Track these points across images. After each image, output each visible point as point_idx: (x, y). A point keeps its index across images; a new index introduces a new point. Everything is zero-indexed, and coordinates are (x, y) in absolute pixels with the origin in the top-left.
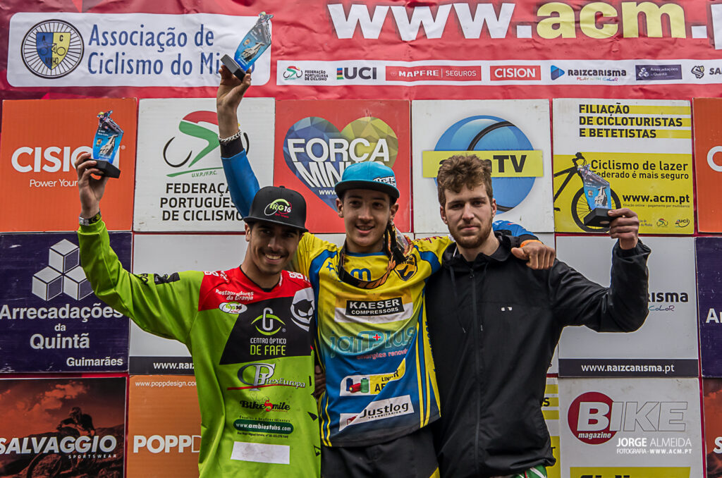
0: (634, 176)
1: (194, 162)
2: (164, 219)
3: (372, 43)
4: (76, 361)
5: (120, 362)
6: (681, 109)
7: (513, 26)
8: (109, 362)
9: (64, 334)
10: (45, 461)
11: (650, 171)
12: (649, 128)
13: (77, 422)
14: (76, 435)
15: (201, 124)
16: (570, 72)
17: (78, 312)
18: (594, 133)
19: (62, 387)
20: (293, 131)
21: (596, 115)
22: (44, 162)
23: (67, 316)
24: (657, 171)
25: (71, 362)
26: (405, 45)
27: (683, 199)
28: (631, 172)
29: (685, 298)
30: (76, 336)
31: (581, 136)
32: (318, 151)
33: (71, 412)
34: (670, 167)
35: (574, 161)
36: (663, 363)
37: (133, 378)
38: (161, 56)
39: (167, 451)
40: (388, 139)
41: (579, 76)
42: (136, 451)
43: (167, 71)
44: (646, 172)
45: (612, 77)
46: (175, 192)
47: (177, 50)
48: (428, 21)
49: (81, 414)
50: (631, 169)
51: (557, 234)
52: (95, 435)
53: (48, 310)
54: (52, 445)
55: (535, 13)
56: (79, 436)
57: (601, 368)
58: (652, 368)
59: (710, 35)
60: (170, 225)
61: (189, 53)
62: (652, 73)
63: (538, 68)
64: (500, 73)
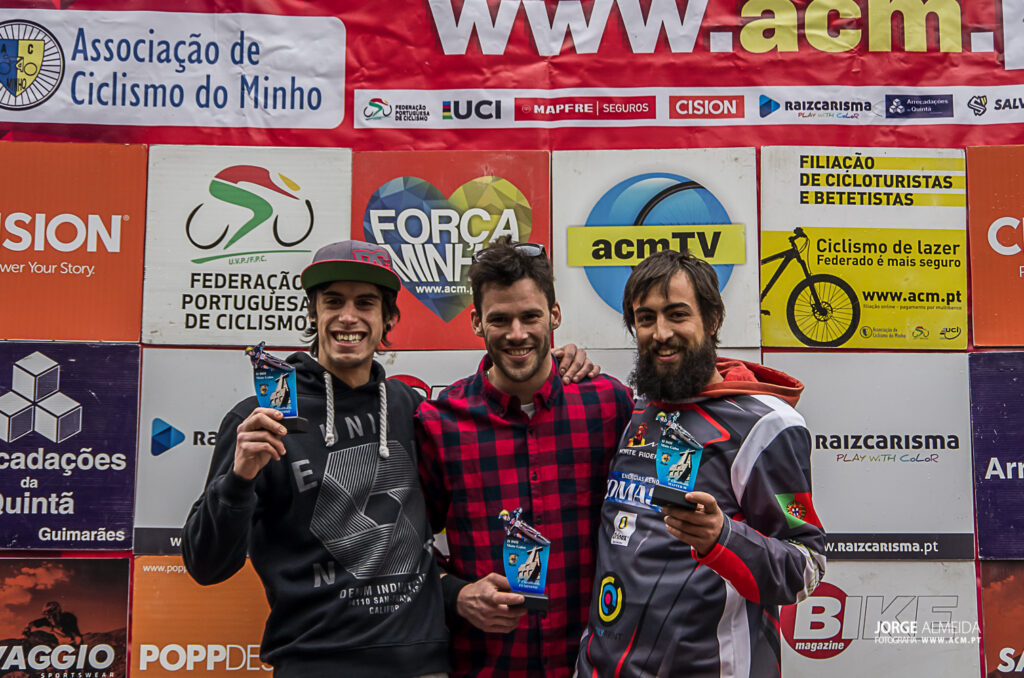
0: (880, 261)
1: (232, 241)
2: (188, 327)
3: (494, 61)
4: (54, 532)
5: (120, 536)
7: (704, 33)
8: (103, 535)
9: (35, 493)
11: (903, 255)
12: (903, 191)
13: (53, 624)
14: (53, 643)
15: (243, 185)
16: (788, 105)
17: (56, 460)
18: (821, 198)
19: (32, 571)
20: (379, 197)
21: (824, 172)
23: (39, 466)
24: (915, 255)
25: (46, 534)
26: (544, 64)
27: (951, 298)
28: (875, 257)
29: (954, 442)
30: (54, 495)
31: (802, 202)
32: (414, 227)
33: (45, 609)
34: (934, 249)
35: (792, 240)
36: (922, 539)
37: (139, 560)
38: (180, 79)
39: (190, 667)
40: (518, 209)
41: (802, 111)
42: (143, 667)
43: (189, 103)
44: (898, 257)
45: (850, 113)
46: (205, 286)
47: (204, 69)
48: (577, 25)
49: (60, 613)
50: (875, 251)
51: (765, 349)
52: (82, 643)
53: (10, 456)
54: (16, 658)
55: (738, 12)
56: (58, 644)
58: (906, 547)
59: (999, 46)
60: (197, 336)
61: (223, 73)
62: (909, 107)
63: (740, 100)
64: (684, 107)
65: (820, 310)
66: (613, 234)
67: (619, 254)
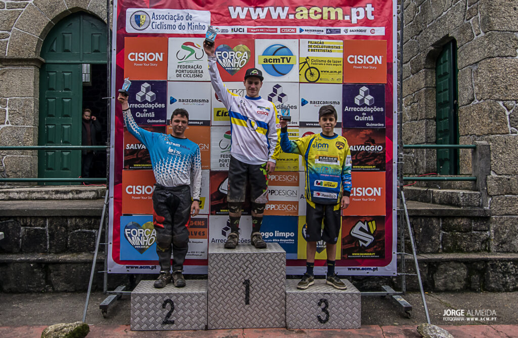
1: (186, 58)
2: (177, 77)
3: (243, 20)
5: (164, 121)
6: (340, 43)
7: (288, 15)
8: (161, 121)
9: (146, 112)
10: (141, 151)
11: (329, 63)
12: (330, 49)
15: (188, 46)
16: (306, 30)
17: (150, 106)
18: (312, 50)
20: (218, 49)
21: (313, 45)
22: (138, 58)
23: (147, 107)
24: (332, 63)
25: (149, 121)
26: (253, 21)
27: (339, 72)
28: (324, 63)
29: (339, 103)
30: (150, 113)
31: (308, 51)
32: (225, 55)
34: (336, 62)
35: (306, 59)
38: (175, 24)
40: (248, 52)
41: (309, 32)
43: (177, 28)
45: (319, 32)
46: (181, 68)
47: (180, 21)
48: (261, 13)
51: (300, 83)
53: (141, 105)
55: (295, 10)
57: (312, 125)
59: (351, 19)
60: (179, 79)
61: (184, 22)
62: (331, 32)
63: (295, 29)
64: (283, 30)
65: (312, 74)
66: (268, 57)
67: (269, 62)
